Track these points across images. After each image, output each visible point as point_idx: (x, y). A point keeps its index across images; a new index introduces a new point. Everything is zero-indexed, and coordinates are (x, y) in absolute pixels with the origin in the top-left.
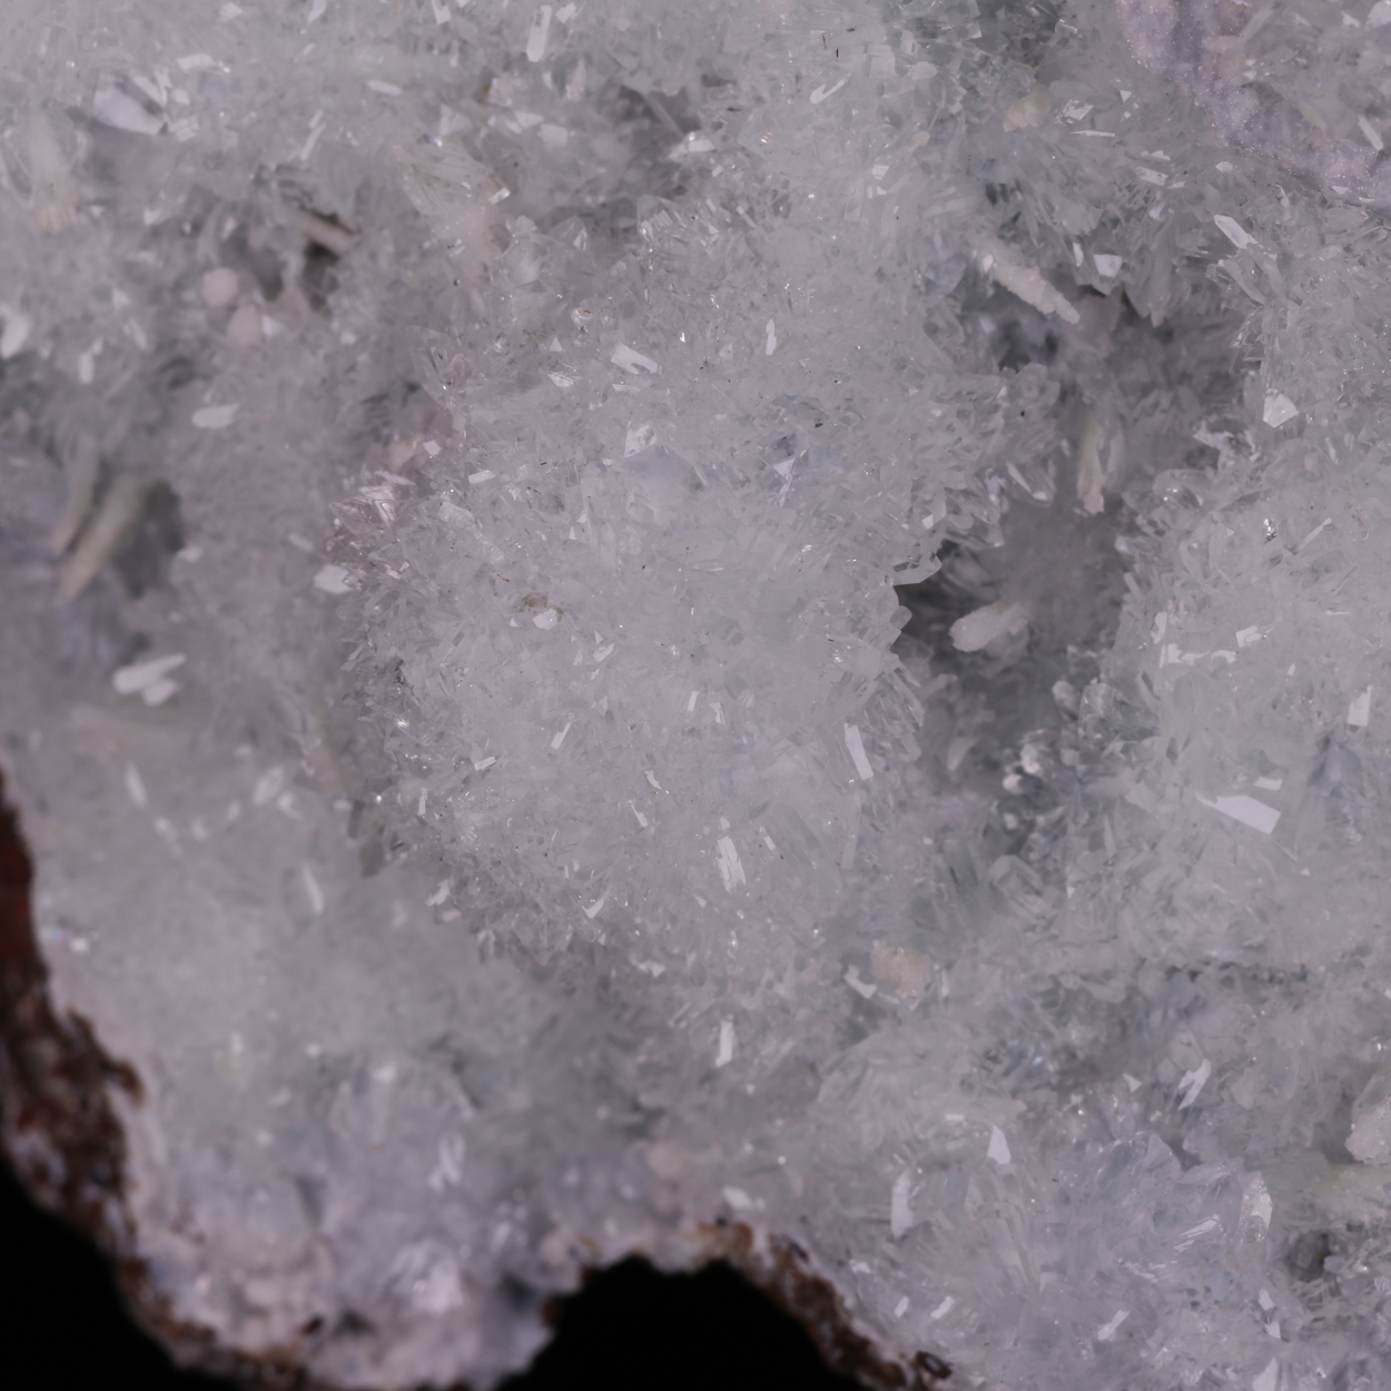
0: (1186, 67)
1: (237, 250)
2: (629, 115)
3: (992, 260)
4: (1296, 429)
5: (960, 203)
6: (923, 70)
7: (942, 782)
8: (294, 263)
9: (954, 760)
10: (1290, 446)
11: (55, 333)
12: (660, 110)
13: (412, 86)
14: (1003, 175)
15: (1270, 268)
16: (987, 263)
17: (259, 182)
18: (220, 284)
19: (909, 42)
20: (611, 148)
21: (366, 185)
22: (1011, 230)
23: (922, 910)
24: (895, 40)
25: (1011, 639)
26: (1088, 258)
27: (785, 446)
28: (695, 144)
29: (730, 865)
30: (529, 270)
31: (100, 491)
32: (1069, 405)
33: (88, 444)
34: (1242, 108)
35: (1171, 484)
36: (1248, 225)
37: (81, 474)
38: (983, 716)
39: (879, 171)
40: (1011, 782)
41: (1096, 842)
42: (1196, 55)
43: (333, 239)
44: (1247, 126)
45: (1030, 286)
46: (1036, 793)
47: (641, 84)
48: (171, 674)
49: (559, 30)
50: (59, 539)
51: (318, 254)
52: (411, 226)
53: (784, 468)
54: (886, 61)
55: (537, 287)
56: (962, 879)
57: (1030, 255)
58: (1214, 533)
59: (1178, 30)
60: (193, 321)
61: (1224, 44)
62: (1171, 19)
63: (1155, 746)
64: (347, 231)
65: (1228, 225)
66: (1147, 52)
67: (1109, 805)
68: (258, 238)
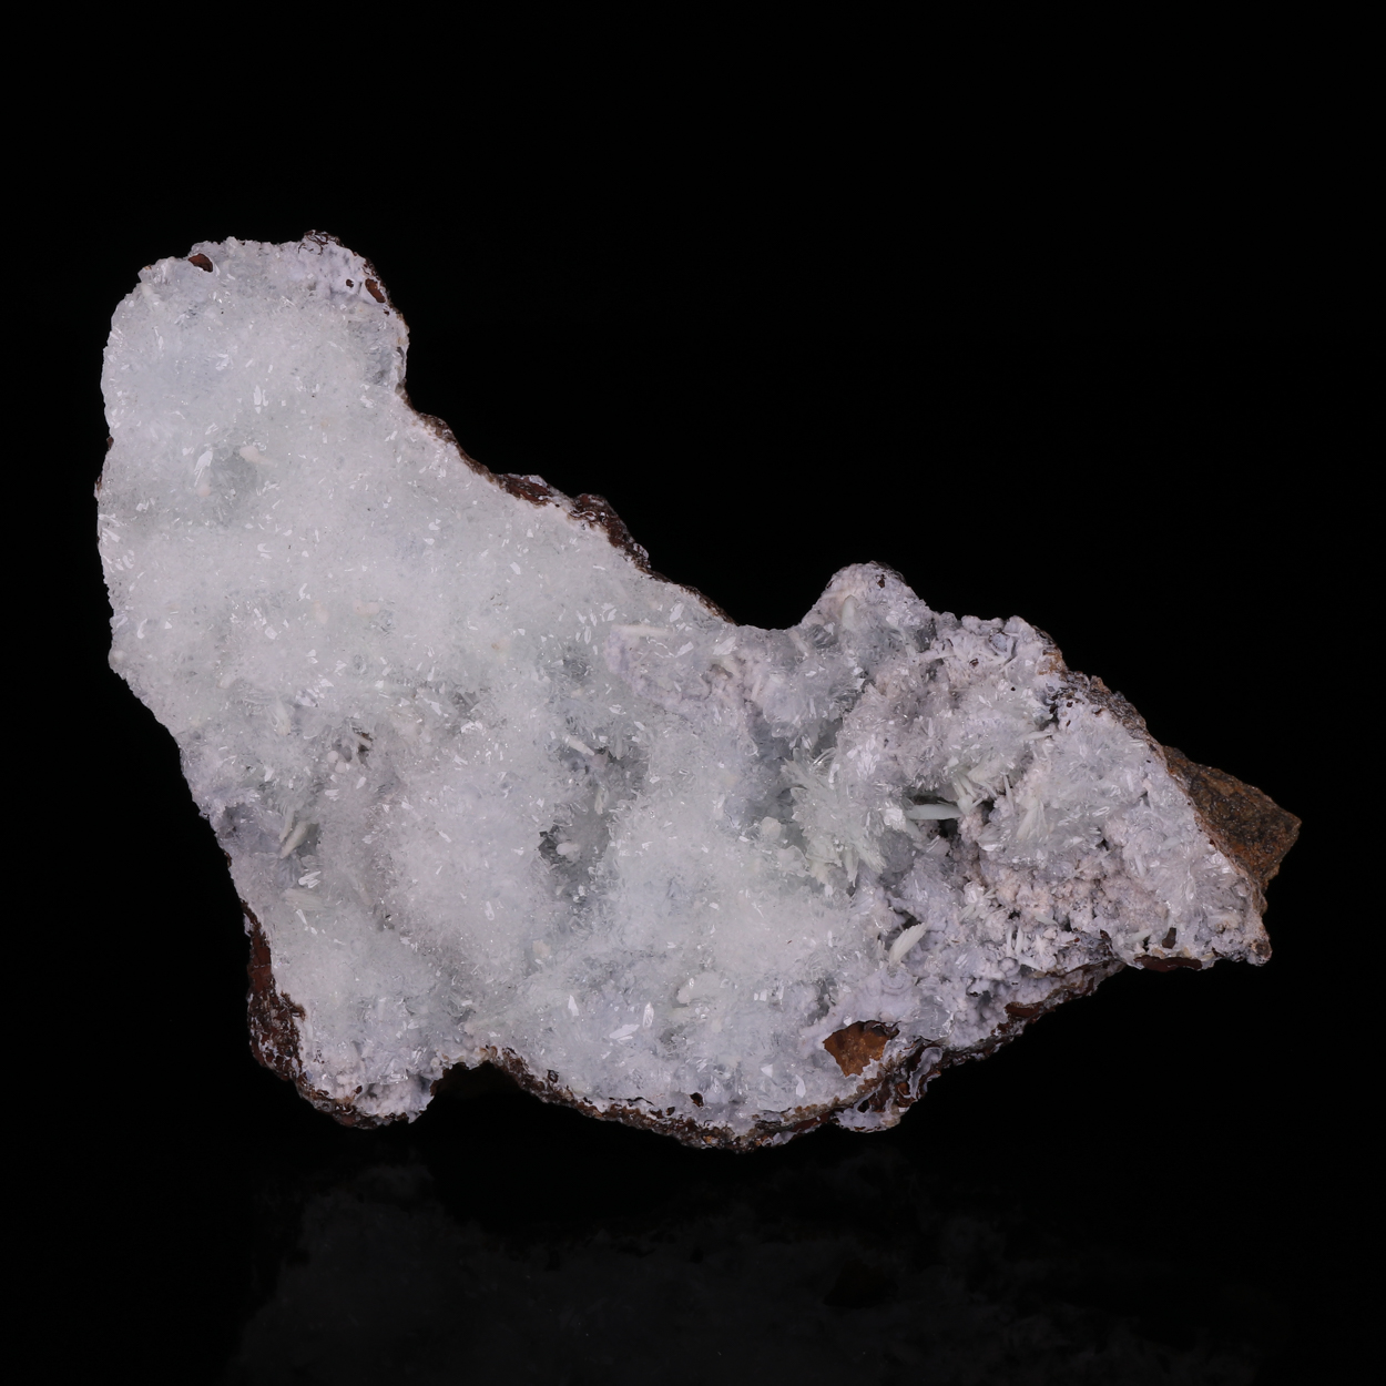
0: (623, 672)
1: (338, 746)
2: (458, 703)
3: (568, 739)
4: (660, 785)
5: (559, 722)
6: (547, 679)
7: (554, 898)
8: (355, 750)
9: (558, 892)
10: (658, 791)
11: (281, 774)
12: (468, 700)
13: (393, 694)
14: (571, 714)
15: (652, 736)
16: (567, 740)
17: (345, 722)
18: (333, 755)
19: (542, 671)
20: (453, 710)
21: (378, 725)
22: (573, 732)
23: (549, 935)
24: (538, 671)
25: (575, 853)
26: (597, 738)
27: (505, 786)
28: (478, 706)
29: (489, 912)
30: (428, 740)
31: (294, 825)
32: (593, 785)
33: (291, 810)
34: (641, 684)
35: (623, 804)
36: (644, 724)
37: (289, 819)
38: (567, 880)
39: (534, 710)
40: (576, 898)
41: (600, 911)
42: (627, 668)
43: (367, 744)
44: (643, 690)
45: (580, 746)
46: (583, 902)
47: (462, 692)
48: (317, 877)
49: (437, 674)
50: (282, 838)
51: (362, 749)
52: (393, 734)
53: (506, 791)
54: (535, 677)
55: (431, 744)
56: (562, 929)
57: (581, 737)
58: (637, 814)
59: (621, 662)
60: (324, 768)
61: (635, 664)
62: (620, 657)
63: (619, 882)
64: (371, 740)
65: (639, 724)
66: (613, 668)
67: (605, 902)
68: (344, 743)
